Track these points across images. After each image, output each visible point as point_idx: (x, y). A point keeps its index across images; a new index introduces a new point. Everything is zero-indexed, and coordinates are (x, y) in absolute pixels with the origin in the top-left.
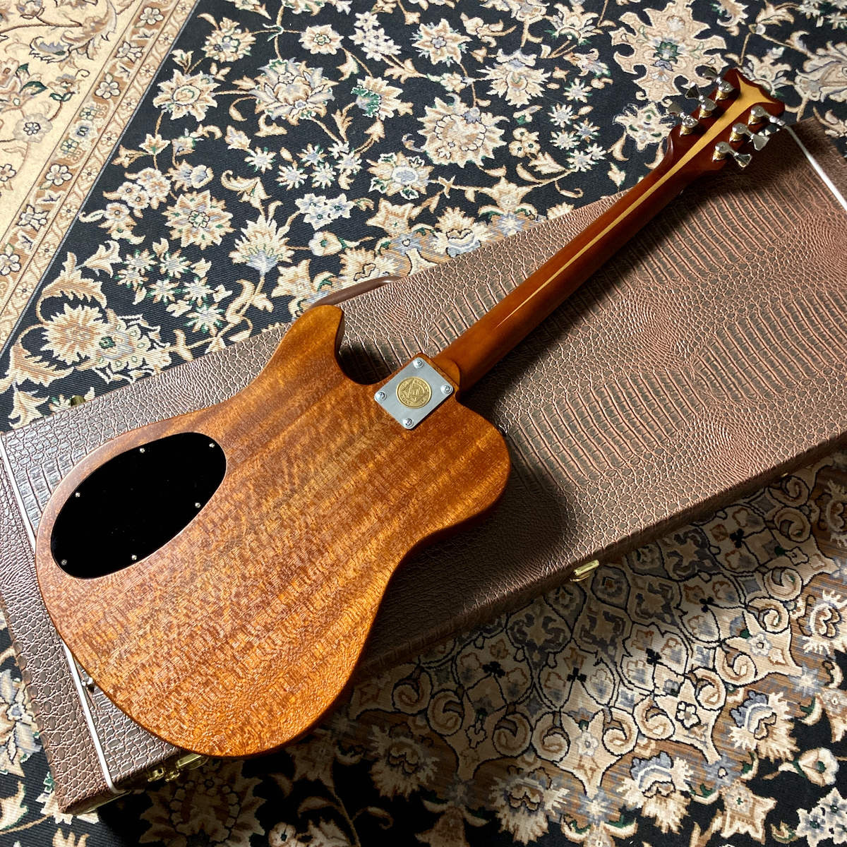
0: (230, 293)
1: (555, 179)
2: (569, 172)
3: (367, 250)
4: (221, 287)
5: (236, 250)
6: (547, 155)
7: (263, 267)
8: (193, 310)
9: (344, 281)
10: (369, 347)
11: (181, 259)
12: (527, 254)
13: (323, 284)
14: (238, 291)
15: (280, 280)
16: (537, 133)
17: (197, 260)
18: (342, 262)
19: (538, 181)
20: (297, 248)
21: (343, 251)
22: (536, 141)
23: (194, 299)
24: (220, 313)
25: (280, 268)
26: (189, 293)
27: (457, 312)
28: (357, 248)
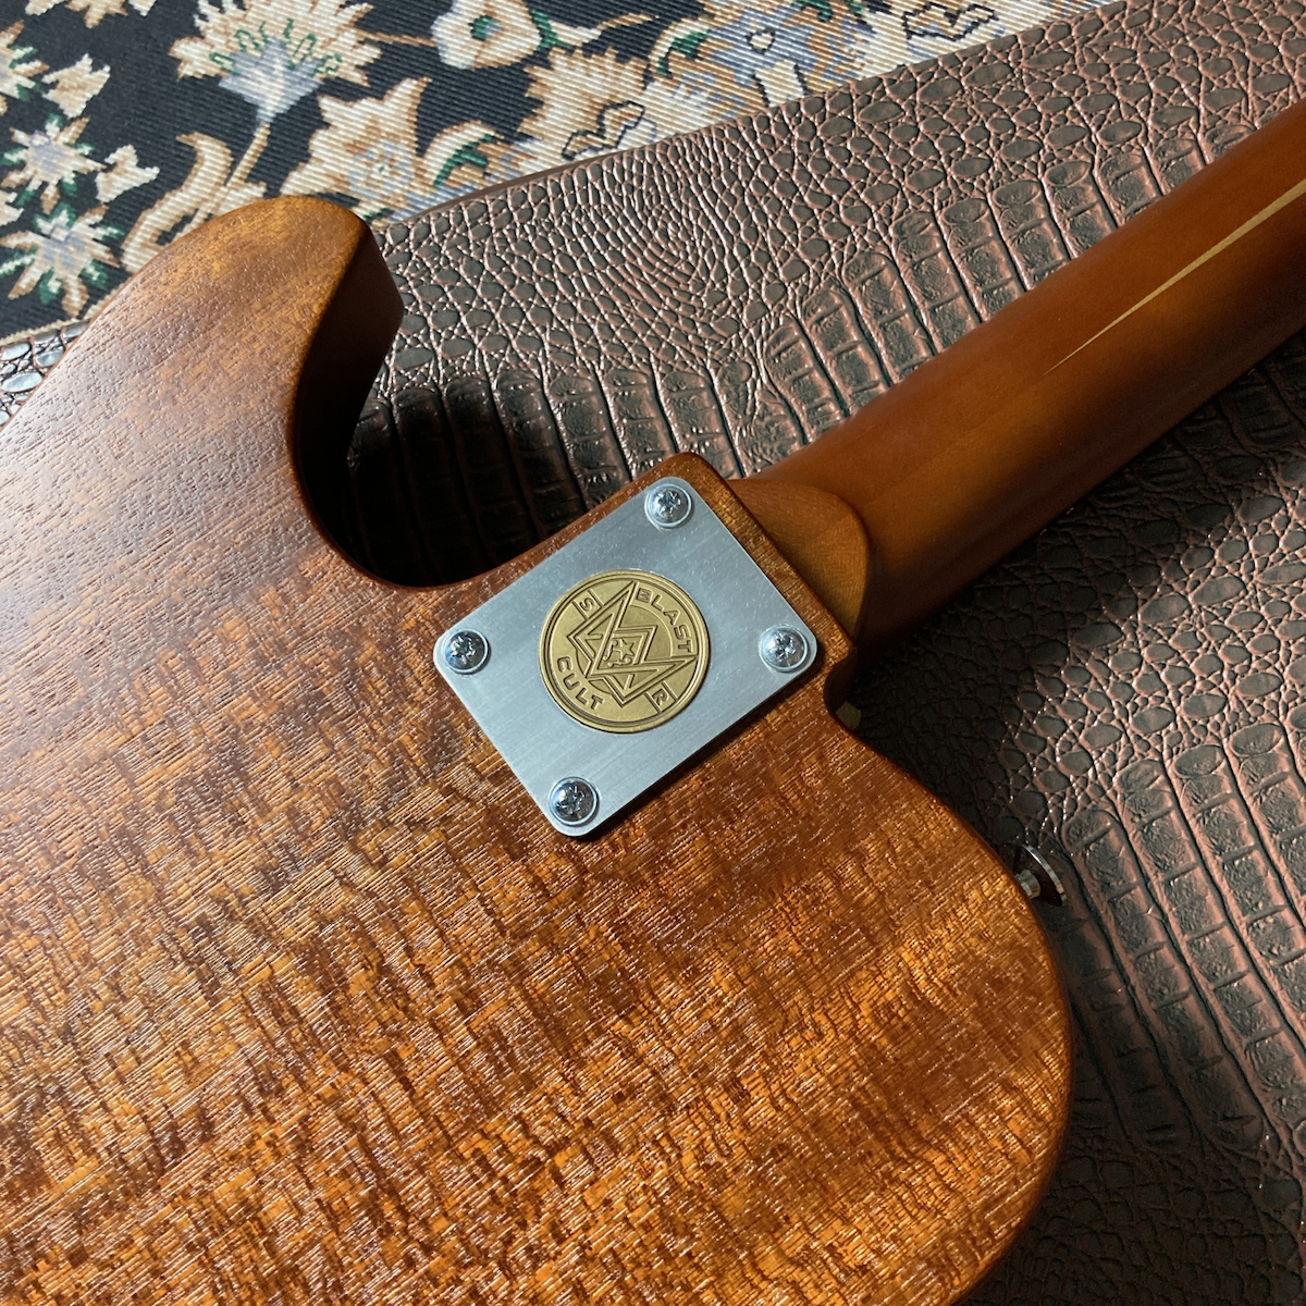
0: (152, 173)
3: (622, 59)
4: (125, 155)
5: (197, 34)
7: (271, 94)
8: (25, 224)
9: (529, 156)
10: (515, 401)
11: (19, 53)
12: (1220, 67)
13: (456, 162)
14: (176, 168)
15: (319, 142)
17: (67, 60)
18: (534, 91)
20: (390, 39)
21: (540, 58)
23: (34, 185)
24: (107, 241)
25: (326, 103)
26: (21, 166)
27: (901, 285)
28: (591, 49)
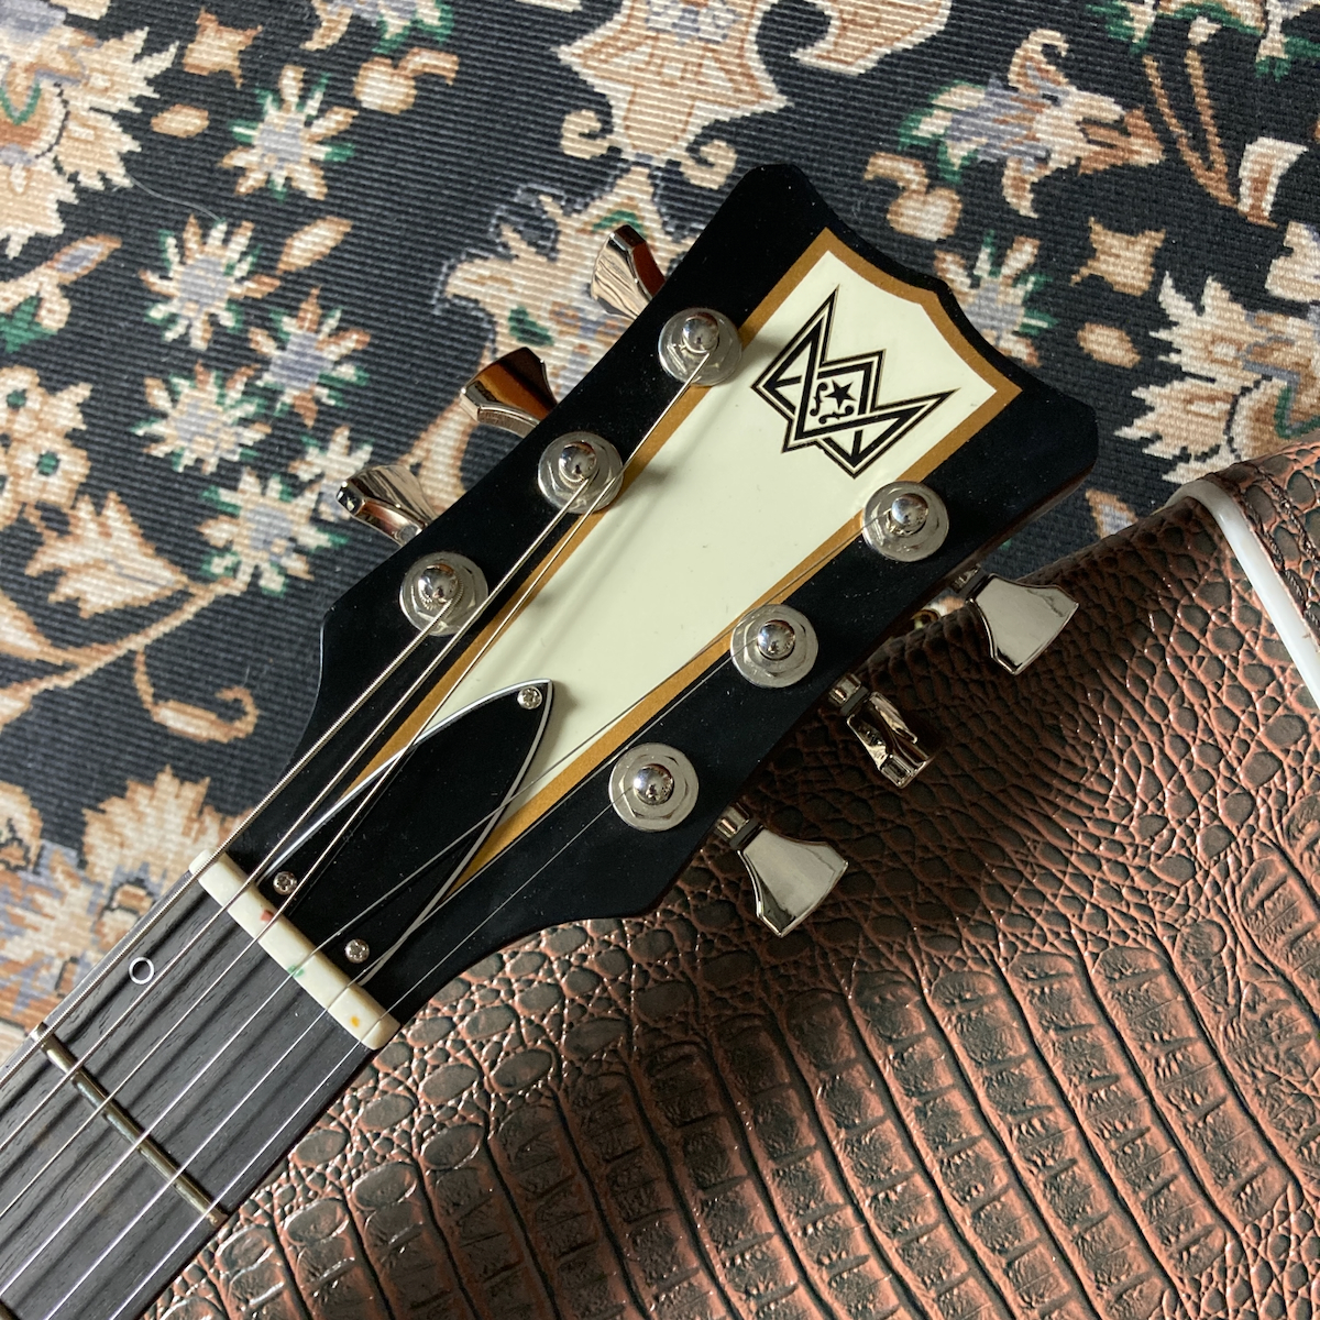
1: (137, 642)
2: (203, 598)
6: (114, 513)
16: (82, 391)
19: (56, 656)
22: (74, 437)
